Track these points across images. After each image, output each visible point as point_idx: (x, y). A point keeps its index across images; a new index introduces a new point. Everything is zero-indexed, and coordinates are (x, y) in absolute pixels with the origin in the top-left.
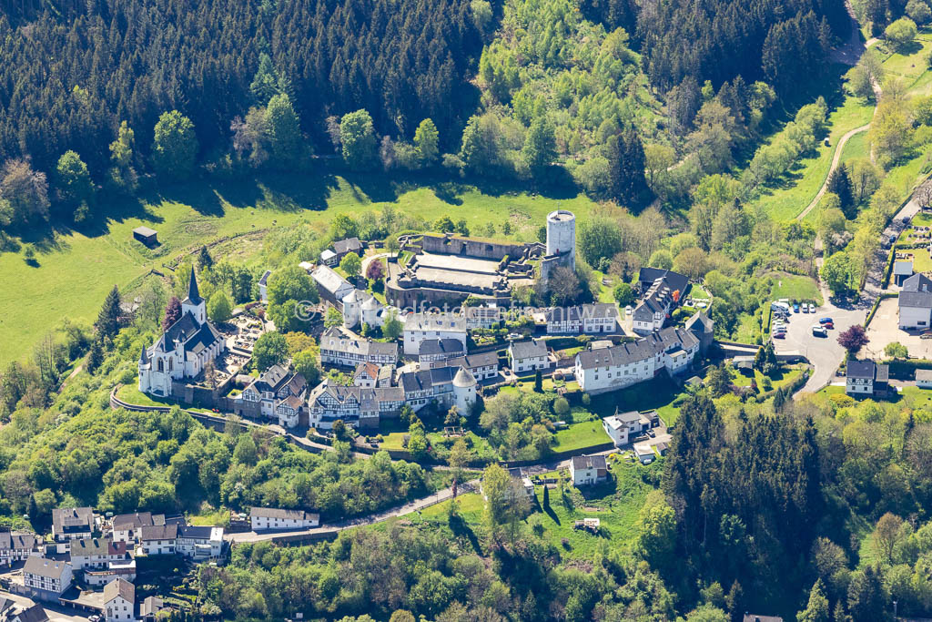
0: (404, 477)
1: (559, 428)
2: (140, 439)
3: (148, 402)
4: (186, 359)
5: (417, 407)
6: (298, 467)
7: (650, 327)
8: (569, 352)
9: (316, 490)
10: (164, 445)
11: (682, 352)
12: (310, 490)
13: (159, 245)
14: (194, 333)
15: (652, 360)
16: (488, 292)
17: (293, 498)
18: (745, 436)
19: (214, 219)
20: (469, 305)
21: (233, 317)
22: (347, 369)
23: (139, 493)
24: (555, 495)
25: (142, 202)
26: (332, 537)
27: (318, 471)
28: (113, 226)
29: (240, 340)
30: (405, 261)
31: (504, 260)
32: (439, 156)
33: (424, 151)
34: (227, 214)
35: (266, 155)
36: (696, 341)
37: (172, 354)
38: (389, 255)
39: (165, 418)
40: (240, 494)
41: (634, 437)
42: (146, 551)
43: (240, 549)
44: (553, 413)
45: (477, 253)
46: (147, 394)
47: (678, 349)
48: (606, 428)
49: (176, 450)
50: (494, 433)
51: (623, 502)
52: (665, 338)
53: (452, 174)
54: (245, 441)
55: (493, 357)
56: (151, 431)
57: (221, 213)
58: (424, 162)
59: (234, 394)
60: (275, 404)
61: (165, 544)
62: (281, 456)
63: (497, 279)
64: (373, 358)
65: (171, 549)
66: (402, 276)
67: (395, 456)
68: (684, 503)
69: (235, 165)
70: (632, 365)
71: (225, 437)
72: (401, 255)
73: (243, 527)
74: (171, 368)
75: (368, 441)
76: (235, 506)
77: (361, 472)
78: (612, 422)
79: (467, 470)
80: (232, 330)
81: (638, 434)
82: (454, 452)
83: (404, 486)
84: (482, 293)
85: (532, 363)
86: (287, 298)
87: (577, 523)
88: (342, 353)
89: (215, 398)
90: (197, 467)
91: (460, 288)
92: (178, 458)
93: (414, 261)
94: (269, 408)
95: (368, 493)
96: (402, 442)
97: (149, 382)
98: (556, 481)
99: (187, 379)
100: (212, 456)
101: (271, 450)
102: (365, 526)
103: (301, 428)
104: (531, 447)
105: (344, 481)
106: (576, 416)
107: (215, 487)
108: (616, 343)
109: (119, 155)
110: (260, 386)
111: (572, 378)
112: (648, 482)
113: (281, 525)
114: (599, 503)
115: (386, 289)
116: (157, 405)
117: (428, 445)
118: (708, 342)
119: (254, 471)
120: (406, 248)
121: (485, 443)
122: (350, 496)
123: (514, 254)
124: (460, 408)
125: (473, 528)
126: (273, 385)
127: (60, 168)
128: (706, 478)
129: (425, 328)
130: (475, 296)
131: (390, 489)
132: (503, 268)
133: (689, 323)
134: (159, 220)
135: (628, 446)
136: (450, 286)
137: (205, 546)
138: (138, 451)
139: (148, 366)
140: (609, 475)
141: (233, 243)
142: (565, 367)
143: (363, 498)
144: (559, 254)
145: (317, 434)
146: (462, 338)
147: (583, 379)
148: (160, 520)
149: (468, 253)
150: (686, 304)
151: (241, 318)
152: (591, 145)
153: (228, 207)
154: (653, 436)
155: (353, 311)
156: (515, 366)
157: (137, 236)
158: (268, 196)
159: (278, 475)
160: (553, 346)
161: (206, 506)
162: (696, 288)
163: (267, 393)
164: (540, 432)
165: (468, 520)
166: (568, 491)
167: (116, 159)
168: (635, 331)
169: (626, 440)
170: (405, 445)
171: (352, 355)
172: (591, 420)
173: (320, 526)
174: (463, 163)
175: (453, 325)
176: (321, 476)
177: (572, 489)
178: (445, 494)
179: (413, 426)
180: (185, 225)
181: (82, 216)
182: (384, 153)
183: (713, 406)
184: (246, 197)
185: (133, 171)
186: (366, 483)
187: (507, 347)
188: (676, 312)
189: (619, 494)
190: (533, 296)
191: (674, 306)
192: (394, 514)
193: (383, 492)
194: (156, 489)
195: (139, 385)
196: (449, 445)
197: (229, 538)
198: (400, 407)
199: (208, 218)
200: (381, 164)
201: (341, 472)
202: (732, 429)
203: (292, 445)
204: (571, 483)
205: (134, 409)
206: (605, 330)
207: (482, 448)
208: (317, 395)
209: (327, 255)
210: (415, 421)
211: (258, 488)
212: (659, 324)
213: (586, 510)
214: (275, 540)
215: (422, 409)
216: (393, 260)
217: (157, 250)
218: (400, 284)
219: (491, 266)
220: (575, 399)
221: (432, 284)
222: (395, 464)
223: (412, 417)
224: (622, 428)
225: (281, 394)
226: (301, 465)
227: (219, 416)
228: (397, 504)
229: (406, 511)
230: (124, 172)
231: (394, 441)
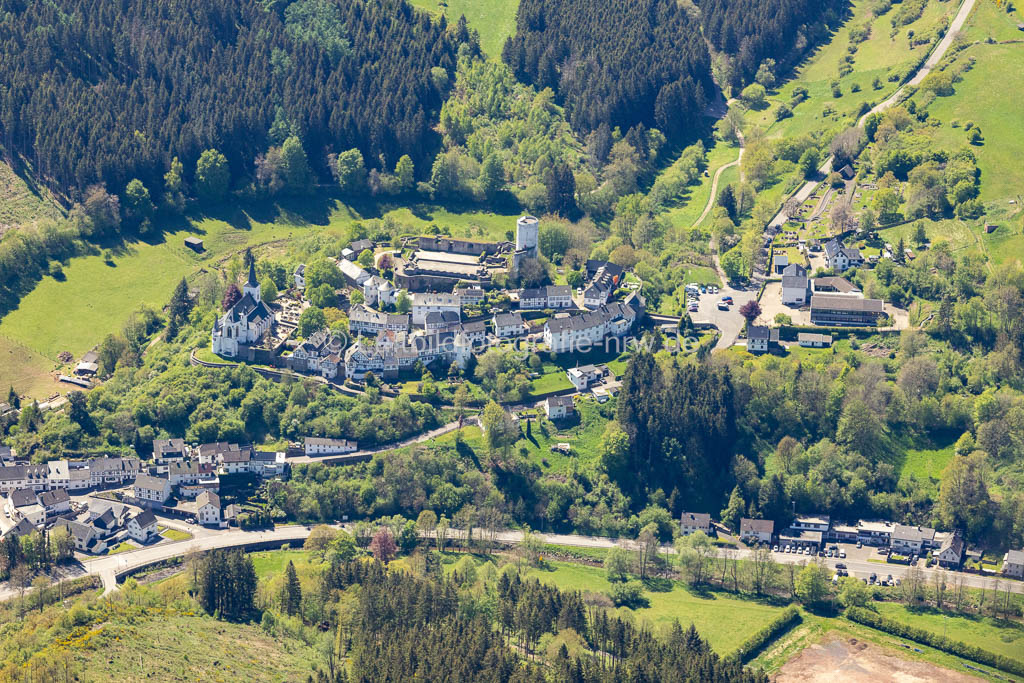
0: (420, 414)
1: (534, 378)
2: (216, 388)
3: (220, 361)
4: (248, 328)
5: (427, 362)
6: (339, 407)
7: (597, 303)
8: (538, 322)
9: (354, 424)
10: (235, 392)
11: (624, 321)
12: (349, 424)
13: (205, 250)
14: (253, 309)
15: (602, 327)
16: (473, 277)
17: (337, 430)
18: (678, 379)
19: (244, 232)
20: (460, 288)
21: (277, 299)
22: (371, 335)
23: (218, 428)
24: (536, 426)
25: (188, 219)
26: (368, 459)
27: (355, 410)
28: (168, 236)
29: (285, 315)
30: (407, 255)
31: (483, 254)
32: (414, 184)
33: (403, 180)
34: (253, 229)
35: (281, 183)
36: (633, 313)
37: (238, 323)
38: (394, 252)
39: (235, 372)
40: (296, 428)
41: (591, 384)
42: (227, 470)
43: (297, 469)
44: (528, 366)
45: (461, 249)
46: (219, 355)
47: (620, 318)
48: (569, 377)
49: (244, 396)
50: (485, 381)
51: (586, 431)
52: (611, 310)
53: (424, 197)
54: (298, 388)
55: (481, 325)
56: (224, 382)
57: (249, 228)
58: (403, 188)
59: (286, 354)
60: (318, 361)
61: (242, 465)
62: (326, 399)
63: (480, 268)
64: (390, 326)
65: (246, 469)
66: (407, 266)
67: (413, 398)
68: (635, 430)
69: (259, 191)
70: (587, 330)
71: (281, 385)
72: (403, 252)
73: (299, 453)
74: (237, 335)
75: (391, 388)
76: (292, 437)
77: (388, 411)
78: (575, 372)
79: (466, 409)
80: (278, 308)
81: (594, 381)
82: (457, 395)
83: (421, 421)
84: (469, 278)
85: (511, 329)
86: (320, 283)
87: (553, 447)
88: (366, 323)
89: (272, 356)
90: (262, 408)
91: (452, 275)
92: (248, 400)
93: (414, 256)
94: (313, 364)
95: (394, 426)
96: (417, 389)
97: (220, 346)
98: (535, 416)
99: (248, 343)
100: (272, 400)
101: (318, 395)
102: (392, 450)
103: (340, 378)
104: (514, 392)
105: (375, 417)
106: (546, 369)
107: (275, 423)
108: (573, 314)
109: (172, 183)
110: (306, 347)
111: (540, 341)
112: (604, 416)
113: (328, 450)
114: (568, 432)
115: (394, 277)
116: (227, 362)
117: (437, 390)
118: (641, 314)
119: (305, 410)
120: (406, 247)
121: (479, 389)
122: (380, 428)
123: (490, 250)
124: (459, 363)
125: (475, 451)
126: (317, 346)
127: (128, 192)
128: (651, 411)
129: (429, 304)
130: (463, 280)
131: (410, 423)
132: (482, 260)
133: (627, 300)
134: (203, 233)
135: (588, 390)
136: (444, 274)
137: (272, 466)
138: (215, 397)
139: (219, 333)
140: (575, 411)
141: (260, 249)
142: (536, 333)
143: (391, 430)
144: (526, 249)
145: (351, 382)
146: (458, 311)
147: (550, 341)
148: (235, 447)
149: (454, 250)
150: (622, 286)
151: (284, 299)
152: (530, 175)
153: (254, 223)
154: (605, 383)
155: (373, 292)
156: (497, 331)
157: (188, 244)
158: (284, 215)
159: (324, 414)
160: (526, 317)
161: (269, 437)
162: (629, 275)
163: (313, 352)
164: (521, 380)
165: (471, 445)
166: (544, 423)
167: (169, 186)
168: (586, 306)
169: (585, 386)
170: (420, 390)
171: (374, 324)
172: (558, 371)
173: (358, 451)
174: (433, 189)
175: (449, 301)
176: (358, 413)
177: (547, 422)
178: (450, 426)
179: (425, 376)
180: (223, 234)
181: (145, 229)
182: (372, 182)
183: (653, 358)
184: (266, 216)
185: (182, 196)
186: (392, 418)
187: (491, 318)
188: (616, 292)
189: (582, 426)
190: (507, 281)
191: (614, 288)
192: (414, 441)
193: (405, 425)
194: (231, 424)
195: (212, 348)
196: (452, 390)
197: (290, 460)
198: (414, 362)
199: (241, 231)
200: (369, 190)
201: (373, 410)
202: (668, 375)
203: (333, 391)
204: (547, 417)
205: (210, 366)
206: (563, 305)
207: (477, 392)
208: (351, 353)
209: (346, 252)
210: (426, 372)
211: (309, 423)
212: (604, 302)
213: (559, 438)
214: (324, 461)
215: (430, 364)
216: (398, 256)
217: (204, 255)
218: (405, 272)
219: (474, 259)
220: (545, 357)
221: (430, 272)
222: (413, 404)
223: (424, 369)
224: (582, 377)
225: (323, 353)
226: (341, 405)
227: (275, 370)
228: (416, 434)
229: (422, 439)
230: (175, 195)
231: (410, 388)
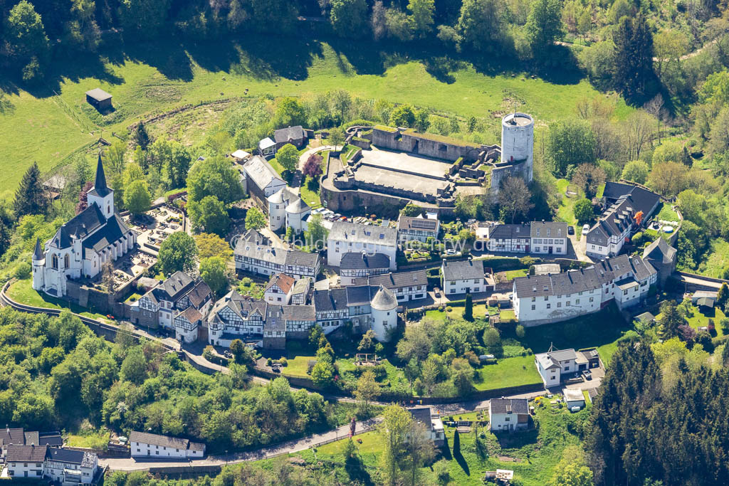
0: (303, 409)
1: (485, 362)
2: (24, 344)
3: (39, 302)
4: (84, 257)
5: (329, 329)
6: (187, 389)
7: (605, 251)
8: (509, 275)
9: (203, 417)
10: (49, 352)
11: (635, 284)
12: (196, 417)
13: (113, 110)
14: (98, 227)
15: (598, 291)
16: (430, 199)
17: (177, 424)
19: (180, 84)
20: (408, 214)
21: (152, 208)
22: (261, 278)
23: (13, 406)
24: (468, 440)
25: (103, 60)
26: (215, 471)
27: (209, 395)
28: (67, 86)
29: (155, 236)
30: (347, 158)
31: (457, 163)
34: (195, 79)
36: (652, 270)
37: (68, 250)
38: (333, 148)
39: (54, 322)
40: (122, 415)
41: (568, 378)
42: (11, 473)
43: (114, 476)
44: (482, 344)
45: (429, 152)
46: (40, 292)
47: (630, 279)
48: (537, 365)
49: (61, 359)
50: (413, 363)
51: (543, 453)
52: (616, 267)
53: (446, 47)
54: (134, 356)
55: (422, 276)
56: (37, 335)
57: (188, 77)
58: (418, 32)
59: (133, 300)
60: (173, 315)
61: (32, 466)
62: (171, 375)
63: (442, 185)
64: (290, 268)
65: (39, 473)
66: (340, 175)
67: (295, 383)
69: (211, 25)
70: (575, 296)
71: (116, 347)
72: (345, 150)
73: (121, 453)
74: (67, 266)
75: (270, 364)
76: (116, 427)
77: (254, 400)
78: (543, 360)
79: (377, 404)
80: (148, 222)
81: (572, 375)
82: (361, 383)
83: (303, 418)
84: (423, 200)
85: (466, 285)
86: (207, 193)
87: (488, 474)
88: (258, 261)
89: (111, 303)
90: (80, 380)
91: (401, 193)
92: (60, 369)
93: (359, 156)
94: (167, 319)
95: (260, 425)
96: (306, 368)
97: (43, 279)
98: (469, 424)
99: (84, 279)
100: (98, 369)
101: (162, 367)
102: (252, 462)
103: (198, 345)
104: (450, 383)
105: (235, 408)
106: (508, 349)
107: (98, 404)
108: (564, 267)
109: (80, 7)
110: (159, 295)
111: (507, 305)
112: (573, 432)
113: (163, 453)
114: (516, 452)
115: (320, 189)
116: (49, 306)
117: (336, 373)
118: (667, 274)
119: (140, 390)
120: (353, 142)
121: (401, 374)
122: (239, 427)
123: (470, 157)
124: (378, 332)
125: (372, 473)
126: (172, 293)
127: (11, 19)
129: (352, 239)
130: (416, 203)
131: (285, 422)
132: (454, 172)
133: (648, 250)
134: (118, 81)
135: (556, 390)
136: (390, 190)
137: (75, 472)
138: (19, 358)
139: (42, 262)
140: (530, 421)
142: (503, 292)
143: (254, 430)
144: (513, 162)
145: (214, 352)
147: (520, 310)
148: (33, 438)
149: (420, 151)
150: (651, 227)
151: (162, 209)
152: (604, 25)
153: (199, 71)
154: (589, 379)
155: (278, 213)
156: (447, 287)
157: (90, 100)
158: (245, 61)
159: (166, 397)
160: (491, 267)
161: (86, 424)
162: (668, 208)
163: (166, 302)
164: (460, 367)
165: (367, 463)
166: (483, 437)
167: (77, 10)
168: (589, 255)
169: (557, 382)
170: (309, 372)
171: (268, 263)
172: (524, 355)
173: (204, 458)
174: (460, 37)
175: (382, 237)
176: (211, 402)
177: (488, 435)
178: (345, 430)
179: (321, 350)
180: (146, 89)
181: (31, 74)
182: (375, 20)
184: (219, 61)
185: (95, 26)
186: (259, 413)
187: (440, 265)
188: (638, 235)
189: (540, 444)
190: (479, 209)
191: (636, 229)
192: (288, 450)
193: (277, 425)
194: (32, 402)
195: (33, 283)
196: (358, 373)
197: (103, 463)
198: (310, 328)
199: (173, 82)
200: (371, 30)
201: (234, 399)
202: (669, 376)
203: (186, 364)
204: (488, 427)
205: (22, 309)
206: (554, 251)
207: (397, 380)
208: (220, 307)
209: (266, 143)
210: (324, 345)
211: (142, 410)
212: (616, 249)
213: (501, 460)
214: (153, 471)
215: (335, 331)
216: (335, 155)
217: (110, 116)
218: (337, 184)
219: (439, 169)
220: (507, 330)
221: (371, 187)
222: (295, 393)
223: (321, 340)
224: (553, 368)
225: (180, 305)
226: (191, 387)
227: (112, 324)
228: (293, 438)
229: (302, 447)
230: (85, 26)
231: (298, 367)
